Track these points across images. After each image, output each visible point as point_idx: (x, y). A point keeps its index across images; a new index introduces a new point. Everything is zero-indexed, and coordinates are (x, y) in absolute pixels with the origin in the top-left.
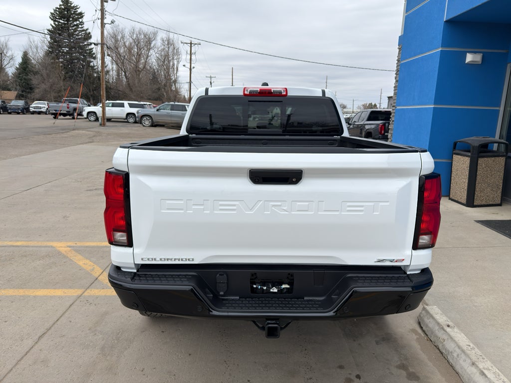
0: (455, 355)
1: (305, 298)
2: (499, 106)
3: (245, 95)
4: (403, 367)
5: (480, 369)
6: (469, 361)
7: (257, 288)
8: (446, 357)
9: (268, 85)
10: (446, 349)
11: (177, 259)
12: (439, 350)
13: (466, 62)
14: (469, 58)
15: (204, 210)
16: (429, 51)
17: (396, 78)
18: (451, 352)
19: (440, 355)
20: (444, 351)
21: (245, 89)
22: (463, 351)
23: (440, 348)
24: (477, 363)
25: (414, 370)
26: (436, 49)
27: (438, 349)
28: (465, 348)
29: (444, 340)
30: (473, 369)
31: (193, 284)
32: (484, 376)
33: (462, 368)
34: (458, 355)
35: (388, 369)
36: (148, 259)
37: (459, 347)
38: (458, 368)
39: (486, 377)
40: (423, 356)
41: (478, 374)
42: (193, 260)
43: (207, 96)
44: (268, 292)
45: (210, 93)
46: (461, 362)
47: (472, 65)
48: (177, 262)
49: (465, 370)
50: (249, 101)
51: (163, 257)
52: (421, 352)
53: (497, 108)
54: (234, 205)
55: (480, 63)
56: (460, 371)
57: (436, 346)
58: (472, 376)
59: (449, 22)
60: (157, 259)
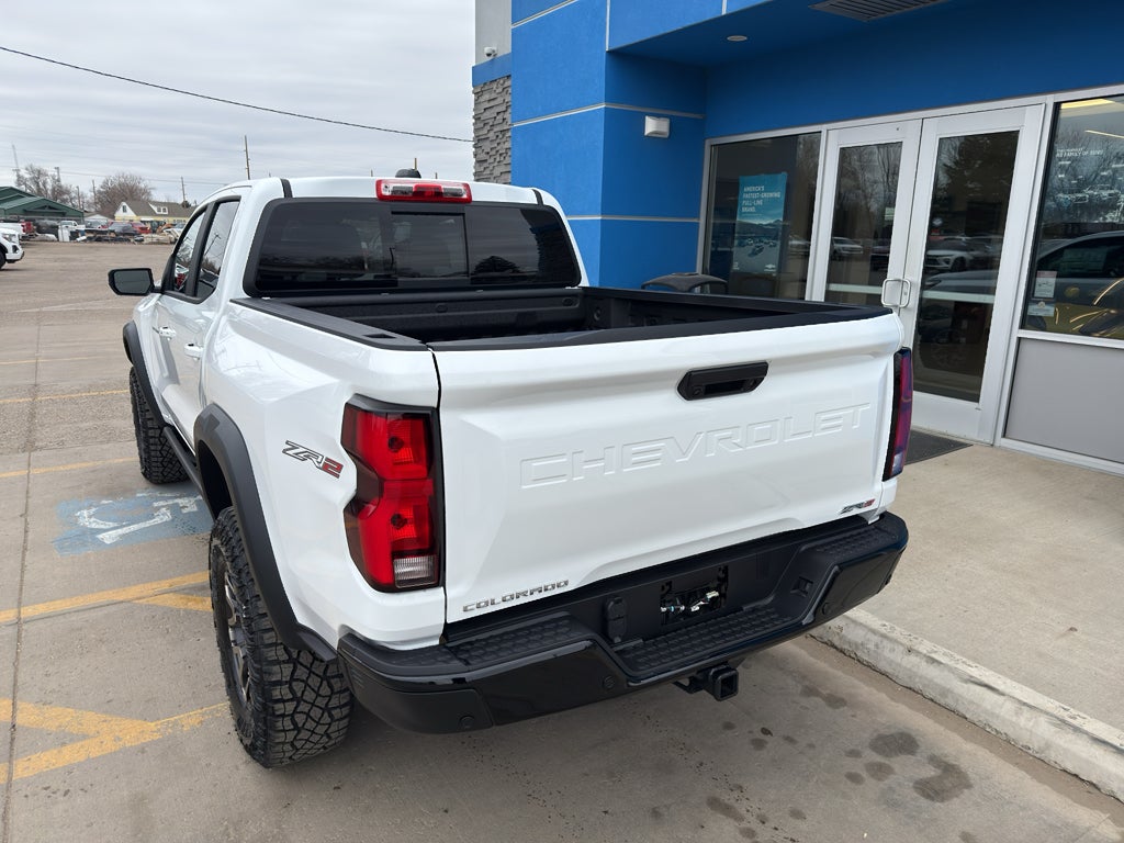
0: (871, 646)
1: (745, 608)
2: (698, 217)
3: (381, 197)
4: (810, 691)
5: (925, 655)
6: (901, 648)
7: (668, 611)
8: (853, 655)
9: (420, 177)
10: (850, 643)
11: (534, 590)
12: (836, 648)
13: (646, 133)
14: (651, 126)
15: (604, 469)
16: (578, 107)
17: (475, 155)
18: (862, 644)
19: (841, 655)
20: (846, 647)
21: (379, 183)
22: (884, 636)
23: (837, 644)
24: (915, 648)
25: (828, 692)
26: (594, 104)
27: (833, 646)
28: (883, 630)
29: (841, 629)
30: (913, 659)
31: (593, 634)
32: (935, 664)
33: (891, 662)
34: (877, 646)
35: (794, 702)
36: (478, 607)
37: (874, 632)
38: (882, 666)
39: (940, 663)
40: (821, 665)
41: (924, 664)
42: (566, 583)
43: (288, 201)
44: (687, 613)
45: (296, 194)
46: (886, 653)
47: (654, 139)
48: (537, 596)
49: (899, 665)
50: (393, 213)
51: (507, 593)
52: (812, 660)
53: (695, 221)
54: (658, 450)
55: (667, 136)
56: (889, 670)
57: (826, 643)
58: (915, 670)
59: (616, 55)
60: (498, 600)
